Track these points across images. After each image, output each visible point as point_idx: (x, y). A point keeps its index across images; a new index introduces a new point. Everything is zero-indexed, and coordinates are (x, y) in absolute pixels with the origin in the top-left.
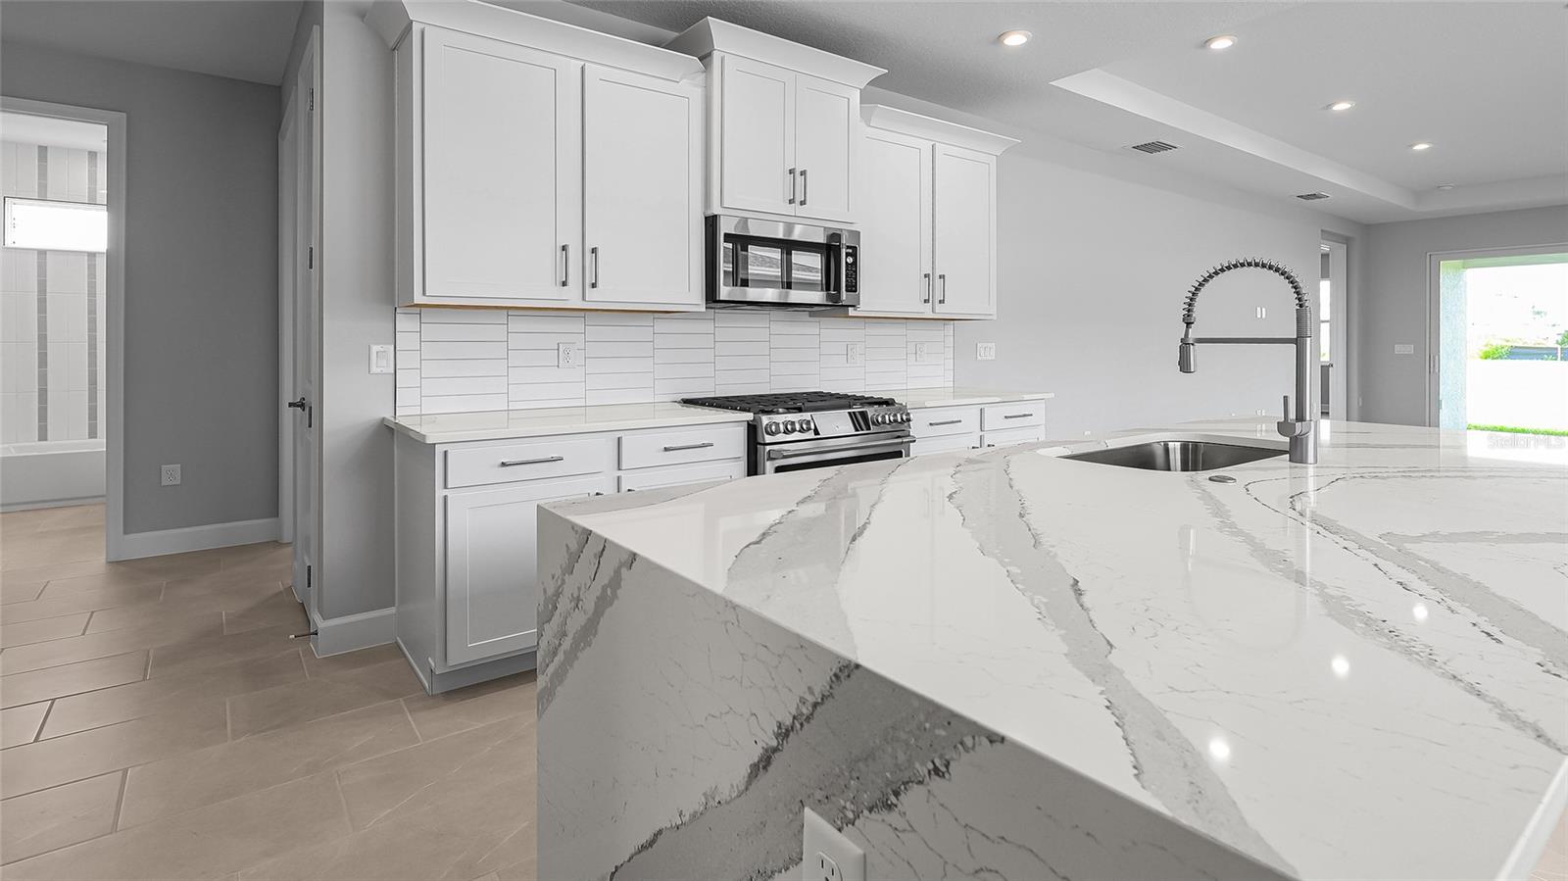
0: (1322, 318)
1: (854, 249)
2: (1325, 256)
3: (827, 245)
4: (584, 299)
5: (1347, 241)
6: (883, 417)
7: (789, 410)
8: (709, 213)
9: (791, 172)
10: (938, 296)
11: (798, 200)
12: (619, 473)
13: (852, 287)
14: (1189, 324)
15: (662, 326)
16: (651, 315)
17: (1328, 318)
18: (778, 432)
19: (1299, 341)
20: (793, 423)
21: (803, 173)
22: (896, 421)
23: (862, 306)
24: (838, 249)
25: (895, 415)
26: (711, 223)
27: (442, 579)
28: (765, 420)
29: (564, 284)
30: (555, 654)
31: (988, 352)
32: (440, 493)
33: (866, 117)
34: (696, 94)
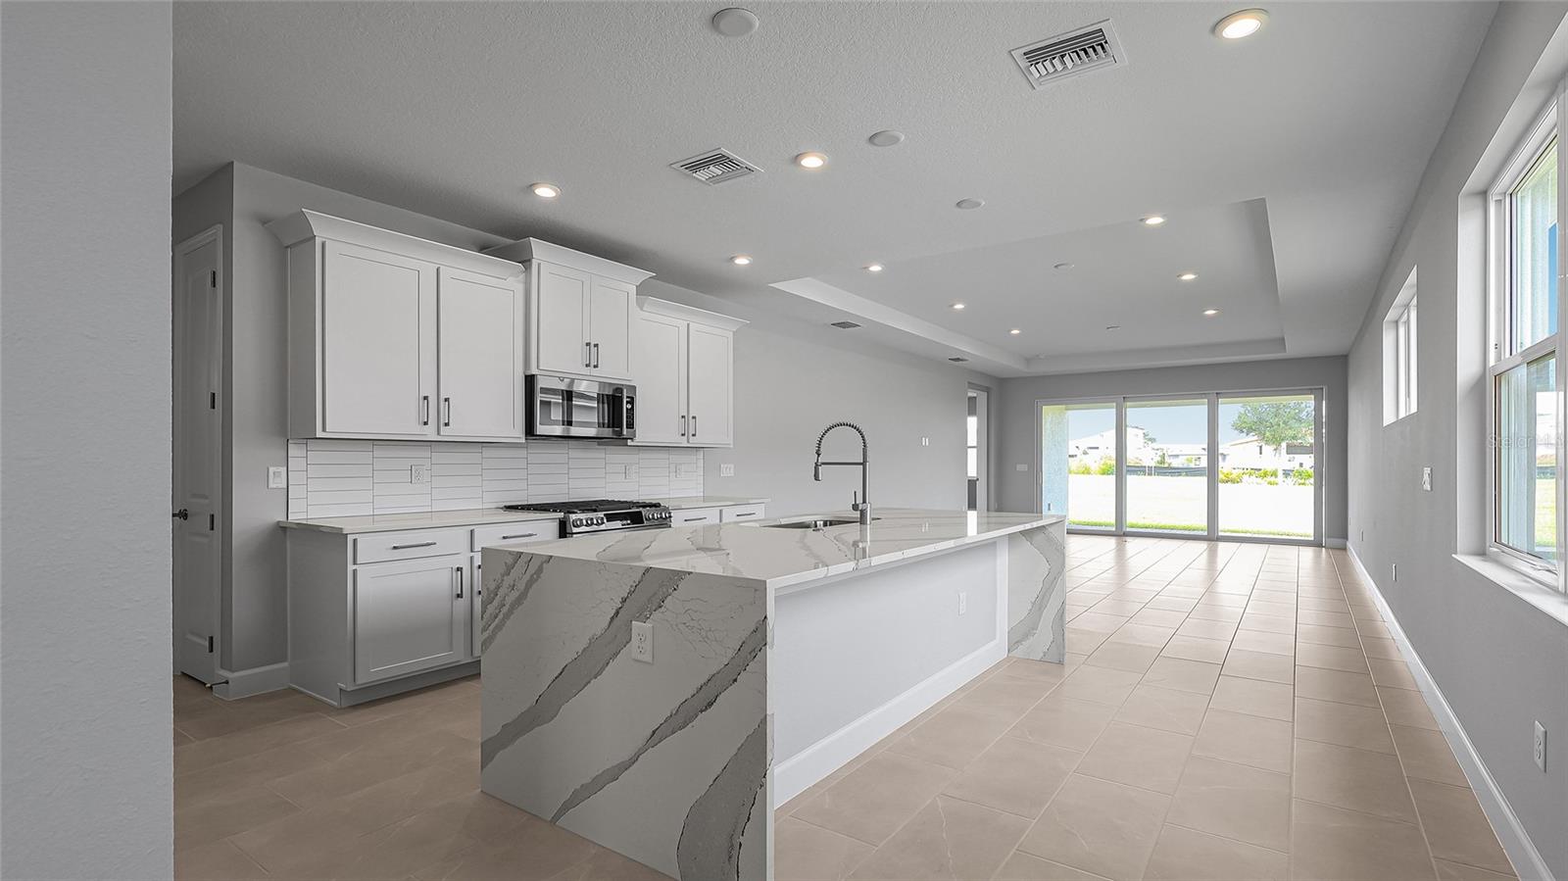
0: (969, 444)
1: (632, 398)
2: (972, 400)
3: (613, 395)
4: (439, 434)
5: (987, 390)
6: (653, 515)
7: (583, 511)
8: (528, 373)
9: (588, 344)
10: (692, 432)
11: (592, 364)
12: (472, 554)
13: (631, 425)
14: (819, 455)
15: (488, 452)
16: (480, 445)
17: (975, 444)
18: (582, 525)
19: (864, 464)
20: (592, 519)
21: (596, 345)
22: (661, 517)
23: (637, 439)
24: (621, 398)
25: (661, 514)
26: (530, 381)
27: (352, 626)
28: (573, 517)
29: (426, 423)
30: (496, 617)
31: (728, 471)
32: (351, 567)
33: (641, 306)
34: (520, 288)
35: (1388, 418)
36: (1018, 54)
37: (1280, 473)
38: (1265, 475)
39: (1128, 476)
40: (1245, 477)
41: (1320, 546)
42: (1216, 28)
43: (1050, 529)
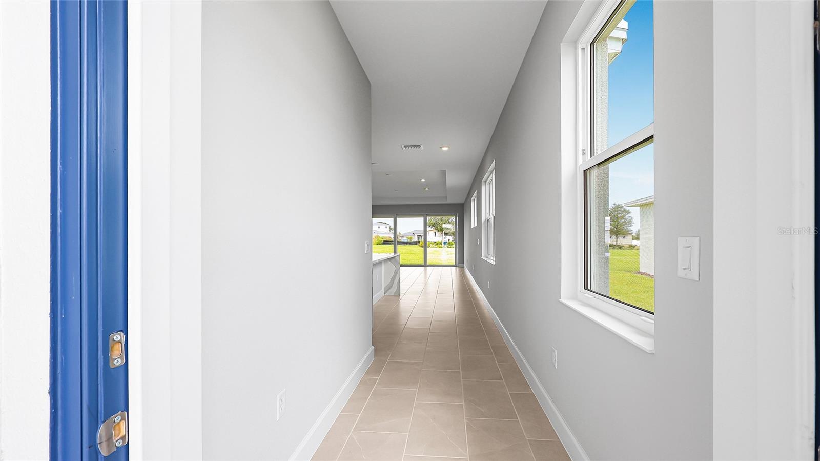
35: (473, 226)
36: (403, 146)
37: (443, 243)
38: (438, 244)
39: (398, 246)
40: (431, 245)
41: (456, 266)
42: (441, 147)
43: (396, 257)
